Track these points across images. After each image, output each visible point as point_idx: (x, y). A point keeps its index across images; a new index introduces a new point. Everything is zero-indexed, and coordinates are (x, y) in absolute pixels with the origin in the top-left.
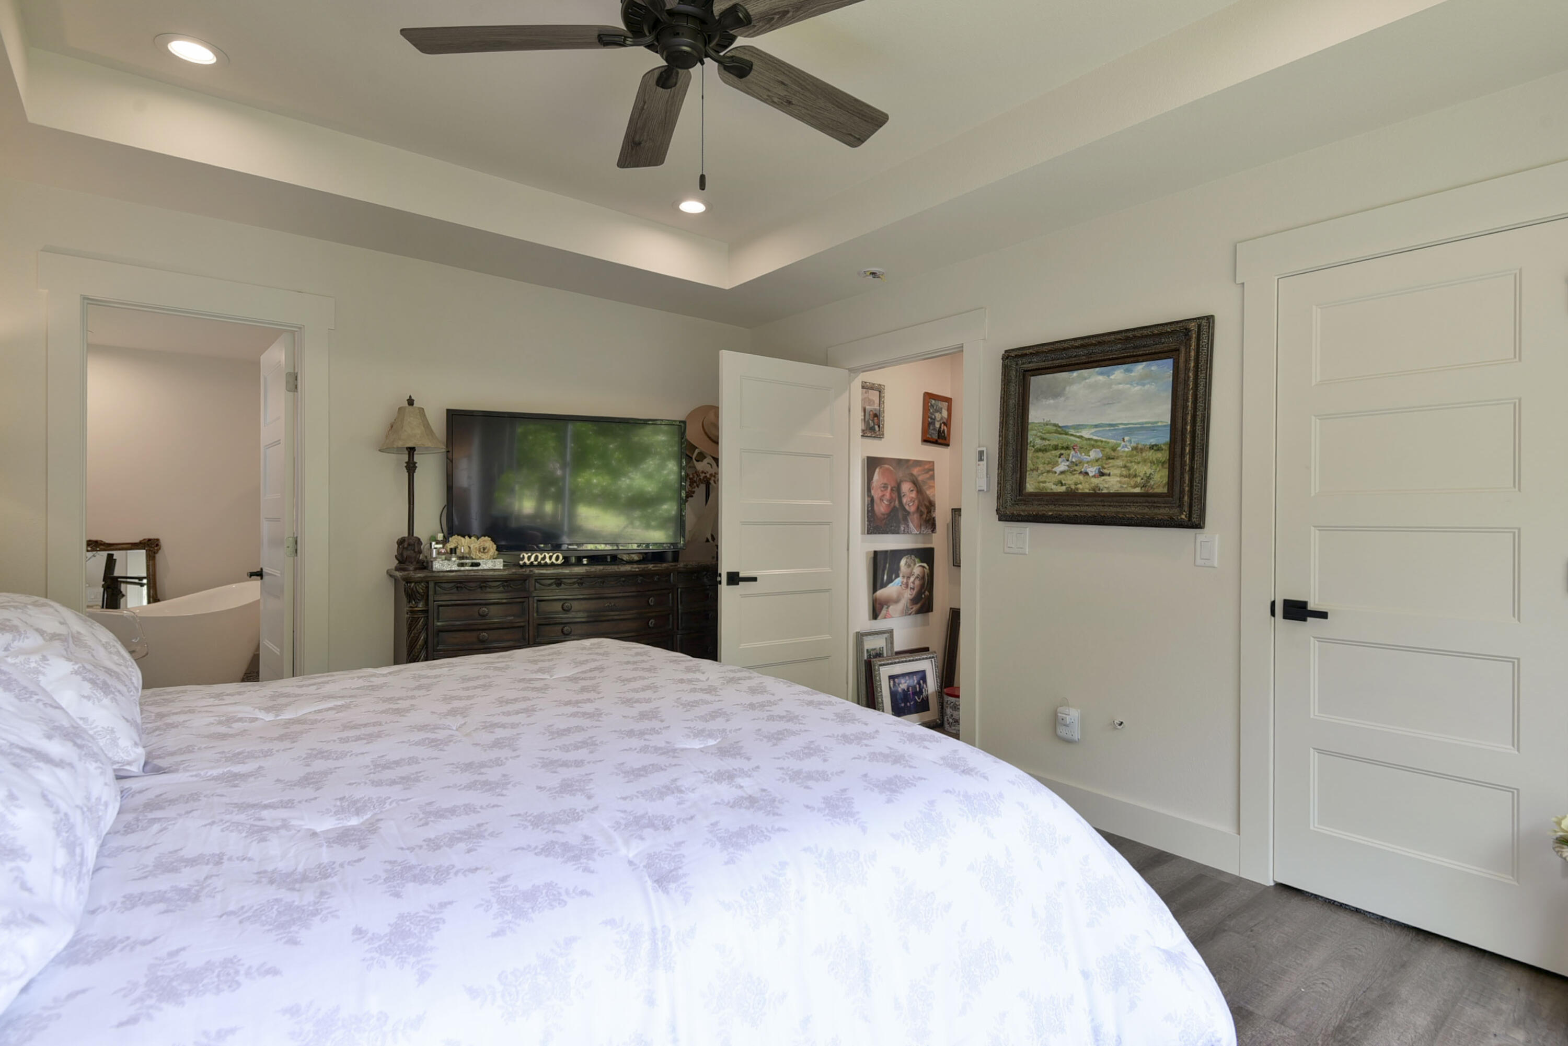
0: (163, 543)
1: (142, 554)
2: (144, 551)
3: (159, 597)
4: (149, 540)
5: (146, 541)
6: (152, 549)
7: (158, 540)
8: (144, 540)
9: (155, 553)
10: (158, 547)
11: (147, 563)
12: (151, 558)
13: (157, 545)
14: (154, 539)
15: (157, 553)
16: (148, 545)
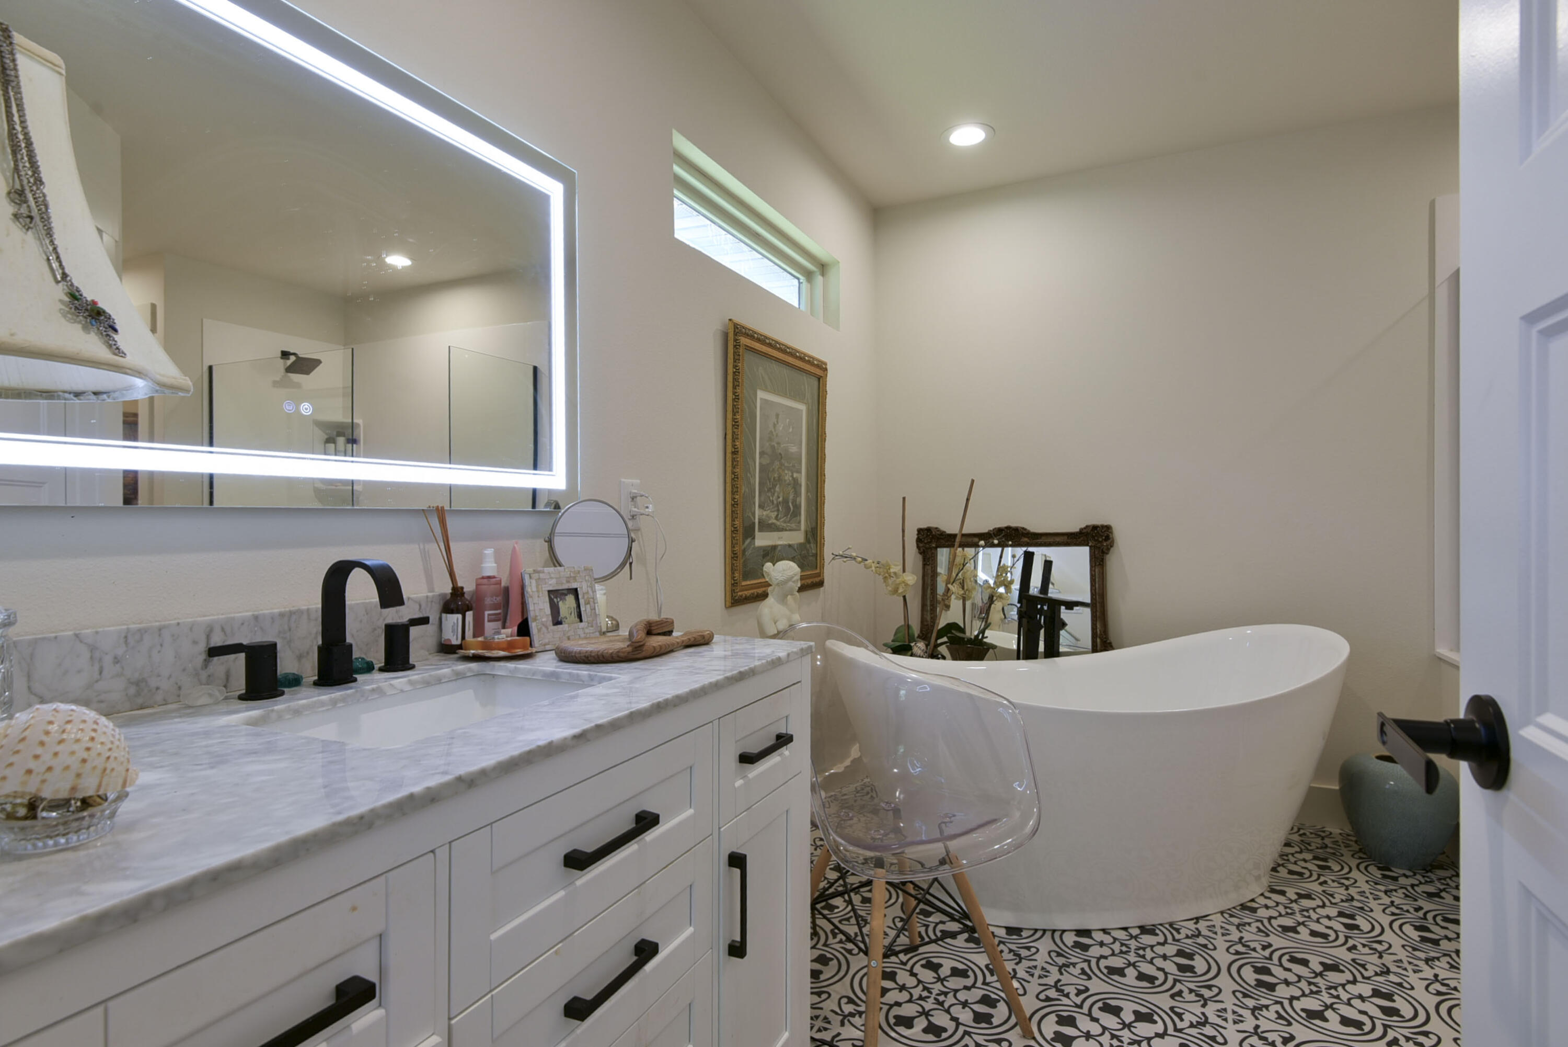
0: (1119, 534)
1: (1082, 553)
2: (1087, 549)
3: (1112, 638)
4: (1095, 528)
5: (1089, 530)
6: (1099, 545)
7: (1108, 528)
8: (1087, 527)
9: (1103, 552)
10: (1108, 542)
11: (1091, 570)
12: (1098, 562)
13: (1107, 538)
14: (1103, 526)
15: (1107, 554)
16: (1093, 537)
